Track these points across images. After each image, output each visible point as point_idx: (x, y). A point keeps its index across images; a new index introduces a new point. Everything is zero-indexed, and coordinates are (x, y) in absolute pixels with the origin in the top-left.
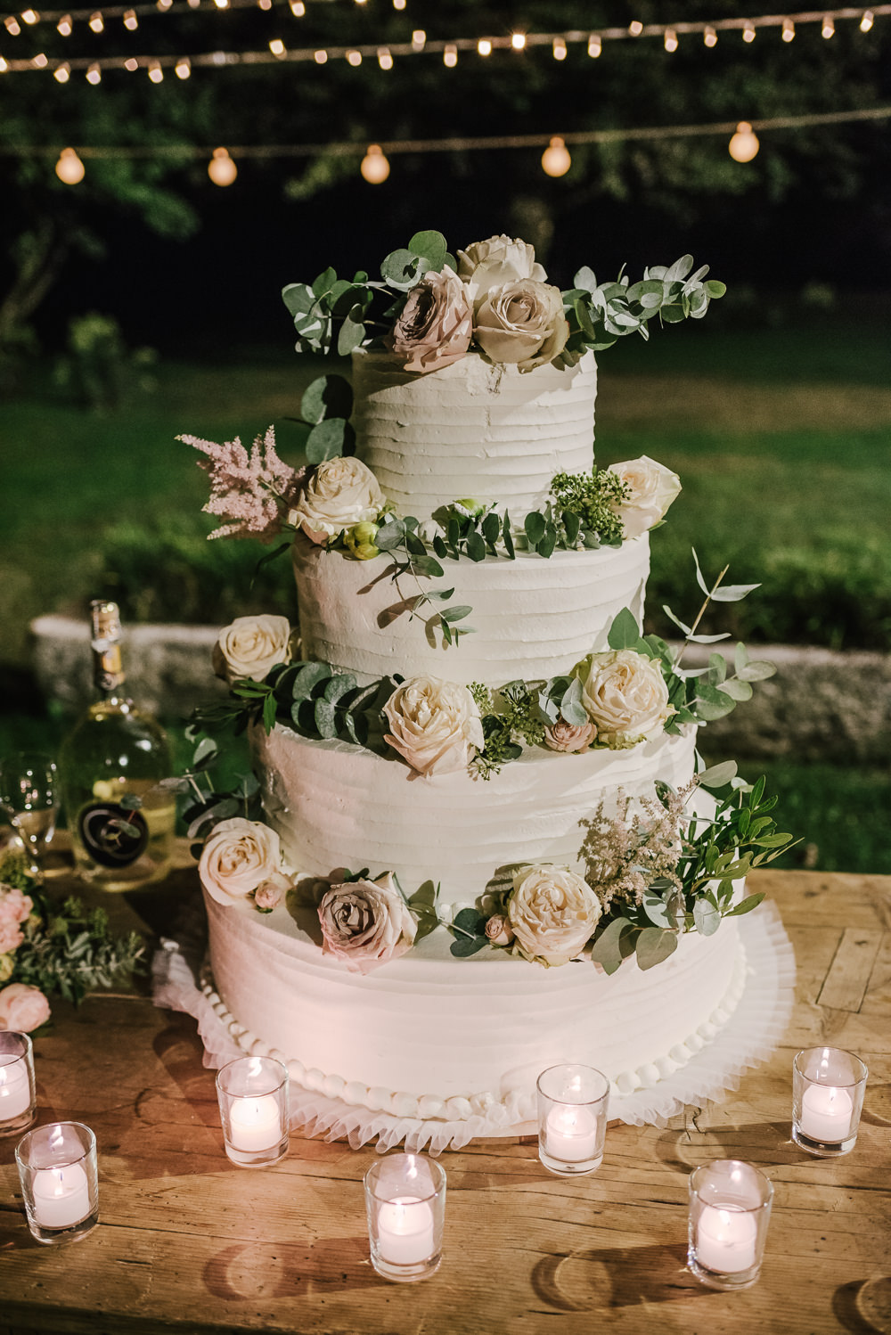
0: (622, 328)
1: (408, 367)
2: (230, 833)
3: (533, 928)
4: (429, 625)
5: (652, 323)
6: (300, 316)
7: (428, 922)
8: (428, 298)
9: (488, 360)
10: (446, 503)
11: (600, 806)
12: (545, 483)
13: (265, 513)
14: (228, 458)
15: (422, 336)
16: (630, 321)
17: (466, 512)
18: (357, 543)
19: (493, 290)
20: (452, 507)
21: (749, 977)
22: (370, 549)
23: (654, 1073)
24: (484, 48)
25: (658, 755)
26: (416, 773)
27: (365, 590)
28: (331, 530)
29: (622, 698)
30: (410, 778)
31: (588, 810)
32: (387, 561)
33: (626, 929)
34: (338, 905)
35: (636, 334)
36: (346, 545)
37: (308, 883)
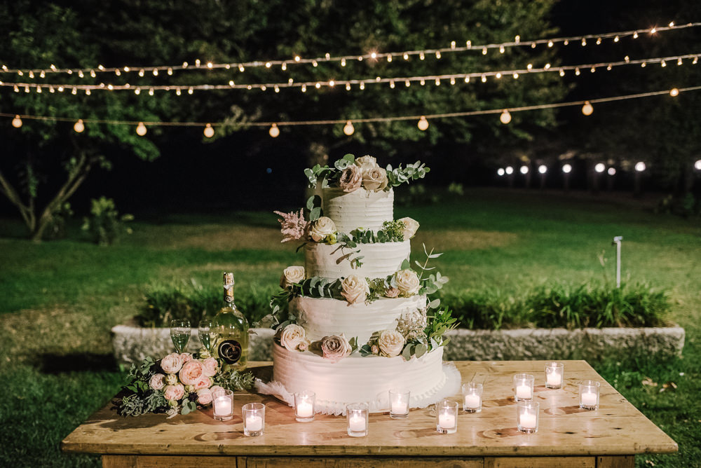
0: (402, 180)
1: (344, 191)
2: (290, 329)
3: (386, 346)
4: (352, 262)
5: (410, 179)
6: (310, 178)
7: (355, 348)
8: (349, 172)
9: (365, 189)
10: (355, 229)
11: (402, 315)
12: (382, 224)
13: (300, 233)
14: (289, 217)
15: (349, 182)
16: (405, 178)
17: (361, 231)
18: (330, 239)
19: (368, 170)
20: (357, 230)
21: (446, 380)
22: (334, 241)
23: (421, 398)
24: (318, 85)
25: (417, 301)
26: (350, 303)
27: (333, 253)
28: (323, 236)
29: (407, 281)
30: (348, 306)
31: (398, 316)
32: (339, 245)
33: (412, 347)
34: (328, 342)
35: (406, 182)
36: (327, 241)
37: (314, 343)
